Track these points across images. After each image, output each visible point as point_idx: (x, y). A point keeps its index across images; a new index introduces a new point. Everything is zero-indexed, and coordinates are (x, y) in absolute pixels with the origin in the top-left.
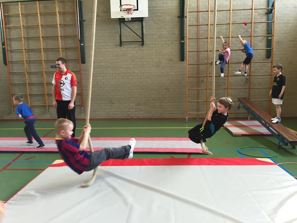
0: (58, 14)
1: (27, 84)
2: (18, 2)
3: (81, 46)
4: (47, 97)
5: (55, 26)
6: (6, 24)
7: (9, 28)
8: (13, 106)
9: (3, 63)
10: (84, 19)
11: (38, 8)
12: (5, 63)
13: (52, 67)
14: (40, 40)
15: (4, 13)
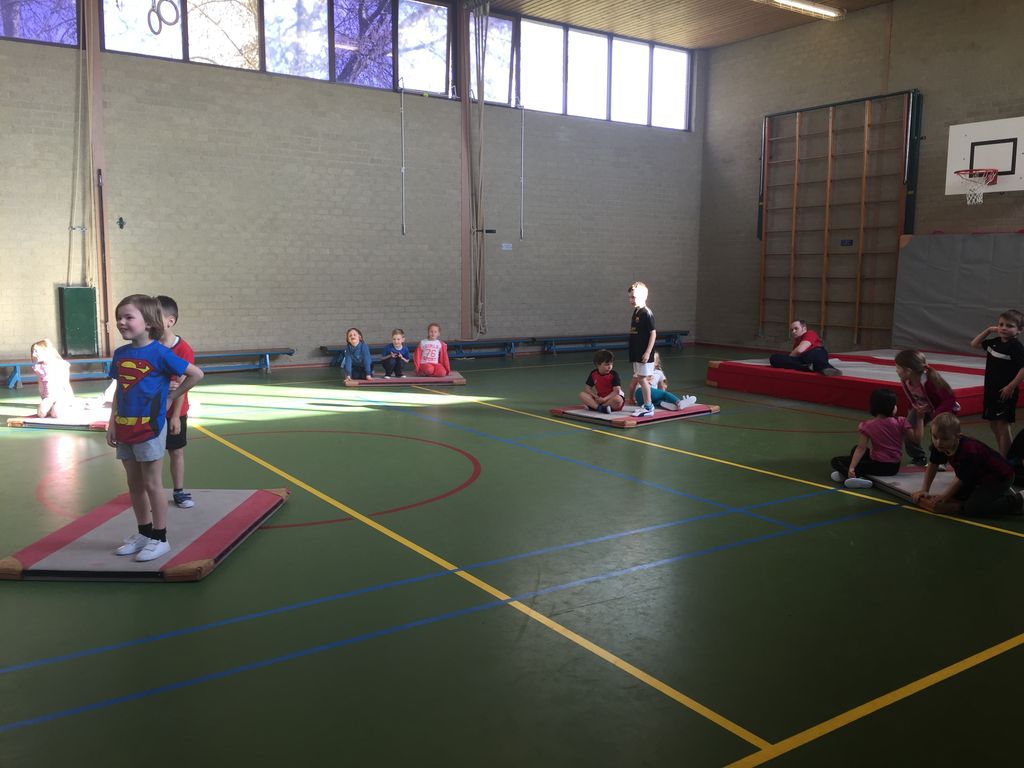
0: (866, 128)
1: (792, 280)
2: (795, 112)
3: (908, 196)
4: (823, 309)
5: (860, 155)
6: (771, 158)
7: (776, 165)
8: (763, 322)
9: (756, 235)
10: (922, 135)
11: (831, 120)
12: (759, 236)
13: (843, 243)
14: (826, 186)
15: (770, 135)
